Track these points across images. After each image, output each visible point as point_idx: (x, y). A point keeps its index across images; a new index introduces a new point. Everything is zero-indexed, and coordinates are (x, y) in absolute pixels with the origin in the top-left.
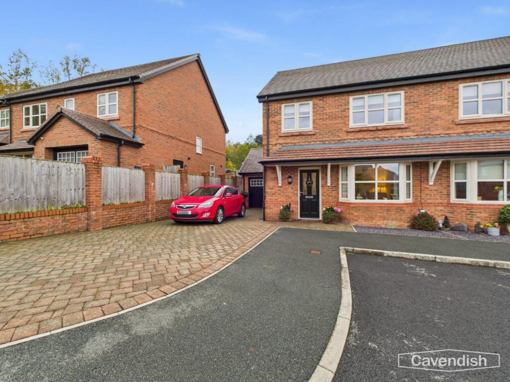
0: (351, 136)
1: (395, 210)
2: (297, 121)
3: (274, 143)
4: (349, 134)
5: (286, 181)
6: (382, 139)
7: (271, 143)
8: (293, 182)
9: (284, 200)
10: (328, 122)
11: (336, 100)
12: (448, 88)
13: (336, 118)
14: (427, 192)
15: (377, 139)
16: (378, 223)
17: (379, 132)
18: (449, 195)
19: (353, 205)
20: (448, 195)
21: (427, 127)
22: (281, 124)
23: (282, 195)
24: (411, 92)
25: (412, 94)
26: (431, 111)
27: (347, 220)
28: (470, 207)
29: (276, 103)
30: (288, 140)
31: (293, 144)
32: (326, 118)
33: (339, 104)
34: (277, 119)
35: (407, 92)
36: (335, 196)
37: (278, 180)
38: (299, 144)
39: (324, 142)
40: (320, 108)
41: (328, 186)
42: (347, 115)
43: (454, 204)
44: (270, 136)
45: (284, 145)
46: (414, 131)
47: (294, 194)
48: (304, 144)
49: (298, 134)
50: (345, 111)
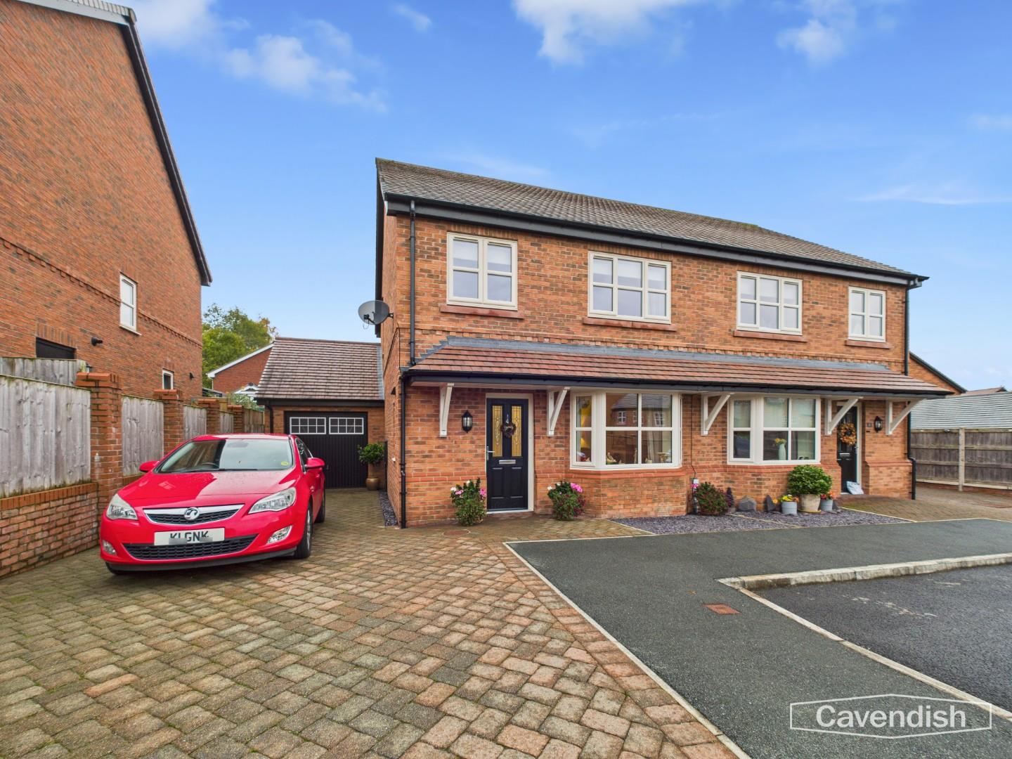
0: (590, 333)
1: (669, 483)
2: (483, 281)
3: (428, 326)
4: (588, 328)
5: (458, 425)
6: (640, 346)
7: (420, 326)
8: (474, 427)
9: (452, 470)
10: (549, 296)
11: (565, 253)
12: (726, 274)
13: (563, 290)
14: (699, 448)
15: (632, 346)
16: (645, 509)
17: (636, 333)
18: (726, 452)
19: (606, 477)
20: (723, 452)
21: (700, 334)
22: (445, 282)
23: (447, 458)
24: (681, 269)
25: (681, 272)
26: (705, 308)
27: (593, 507)
28: (756, 472)
29: (433, 225)
30: (464, 325)
31: (473, 335)
32: (546, 288)
33: (570, 262)
34: (434, 265)
35: (675, 267)
36: (561, 458)
37: (438, 421)
38: (488, 337)
39: (540, 339)
40: (532, 261)
41: (549, 437)
42: (583, 289)
43: (734, 467)
44: (418, 308)
45: (451, 334)
46: (684, 339)
47: (477, 456)
48: (500, 337)
49: (486, 312)
50: (580, 280)
